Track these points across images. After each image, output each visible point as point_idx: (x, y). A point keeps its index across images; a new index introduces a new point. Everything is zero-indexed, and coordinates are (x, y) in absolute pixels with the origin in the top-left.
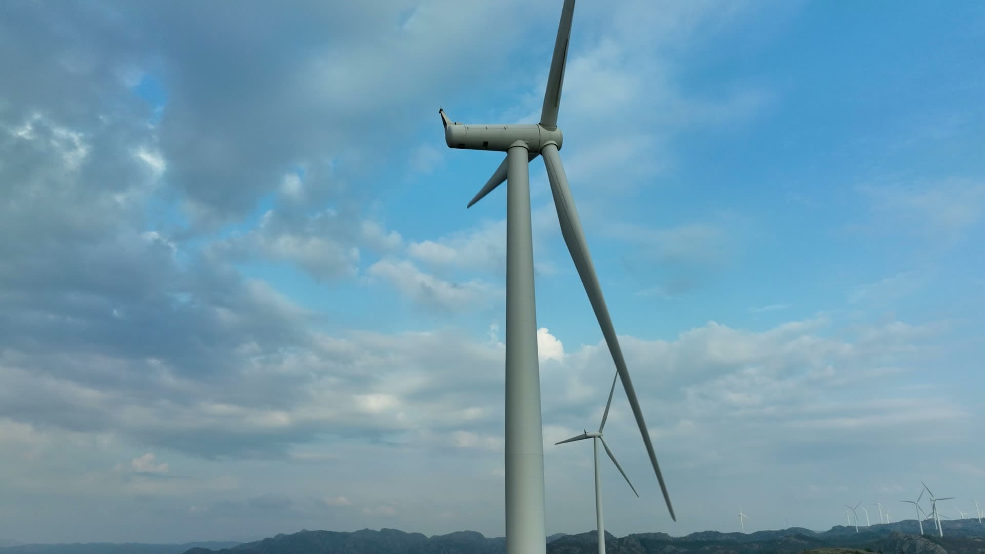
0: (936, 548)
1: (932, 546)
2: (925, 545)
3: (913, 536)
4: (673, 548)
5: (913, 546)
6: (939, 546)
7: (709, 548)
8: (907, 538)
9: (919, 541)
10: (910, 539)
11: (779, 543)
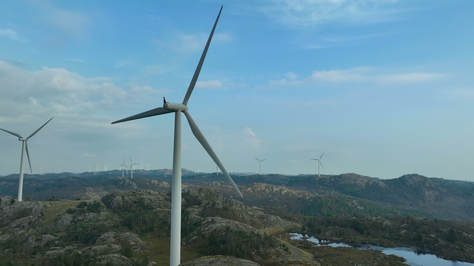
0: (133, 183)
1: (131, 183)
2: (129, 182)
3: (125, 179)
4: (6, 183)
5: (124, 183)
6: (134, 182)
7: (28, 183)
8: (122, 180)
9: (127, 181)
10: (124, 180)
11: (64, 180)
